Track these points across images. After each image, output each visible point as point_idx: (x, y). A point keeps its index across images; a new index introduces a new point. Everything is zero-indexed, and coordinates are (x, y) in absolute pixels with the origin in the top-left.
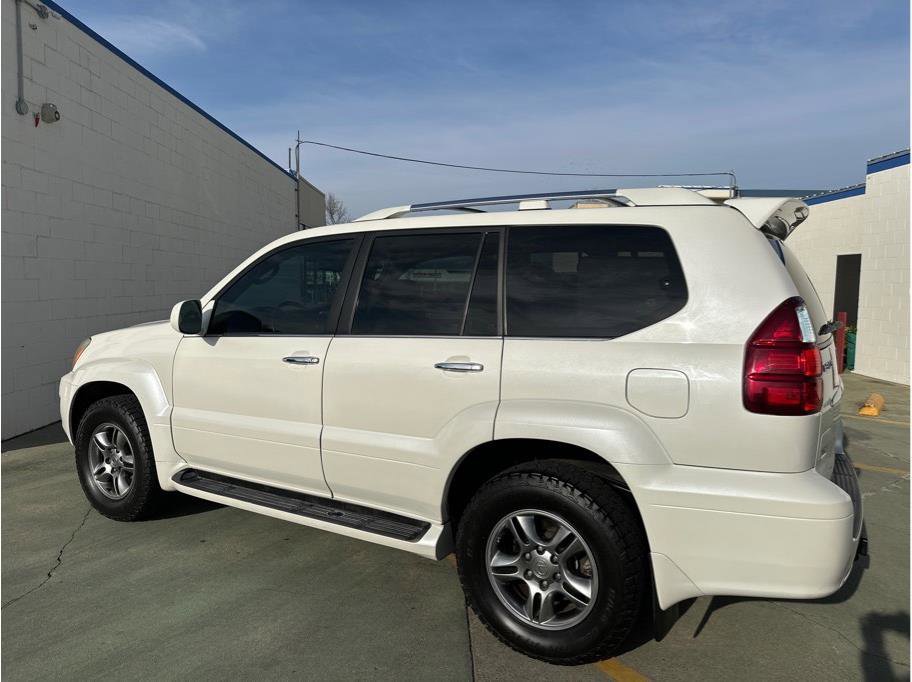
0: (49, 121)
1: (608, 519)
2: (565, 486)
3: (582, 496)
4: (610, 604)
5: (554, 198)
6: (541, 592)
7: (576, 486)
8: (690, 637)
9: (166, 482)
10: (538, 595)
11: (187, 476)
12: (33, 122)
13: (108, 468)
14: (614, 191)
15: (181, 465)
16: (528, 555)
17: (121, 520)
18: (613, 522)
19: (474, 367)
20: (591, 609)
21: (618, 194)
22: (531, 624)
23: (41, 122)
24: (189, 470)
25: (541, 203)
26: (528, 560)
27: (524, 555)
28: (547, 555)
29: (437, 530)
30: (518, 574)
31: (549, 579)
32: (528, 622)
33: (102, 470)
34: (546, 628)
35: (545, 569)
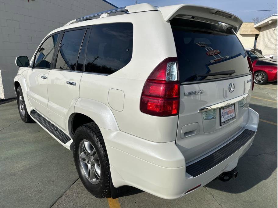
2: (92, 133)
3: (96, 138)
4: (102, 181)
7: (95, 134)
10: (90, 170)
11: (33, 112)
12: (28, 1)
14: (125, 7)
15: (32, 108)
16: (89, 156)
19: (74, 84)
20: (100, 179)
24: (34, 110)
27: (87, 155)
28: (92, 157)
29: (71, 141)
30: (86, 162)
31: (93, 165)
32: (87, 178)
33: (22, 107)
34: (91, 182)
35: (92, 162)
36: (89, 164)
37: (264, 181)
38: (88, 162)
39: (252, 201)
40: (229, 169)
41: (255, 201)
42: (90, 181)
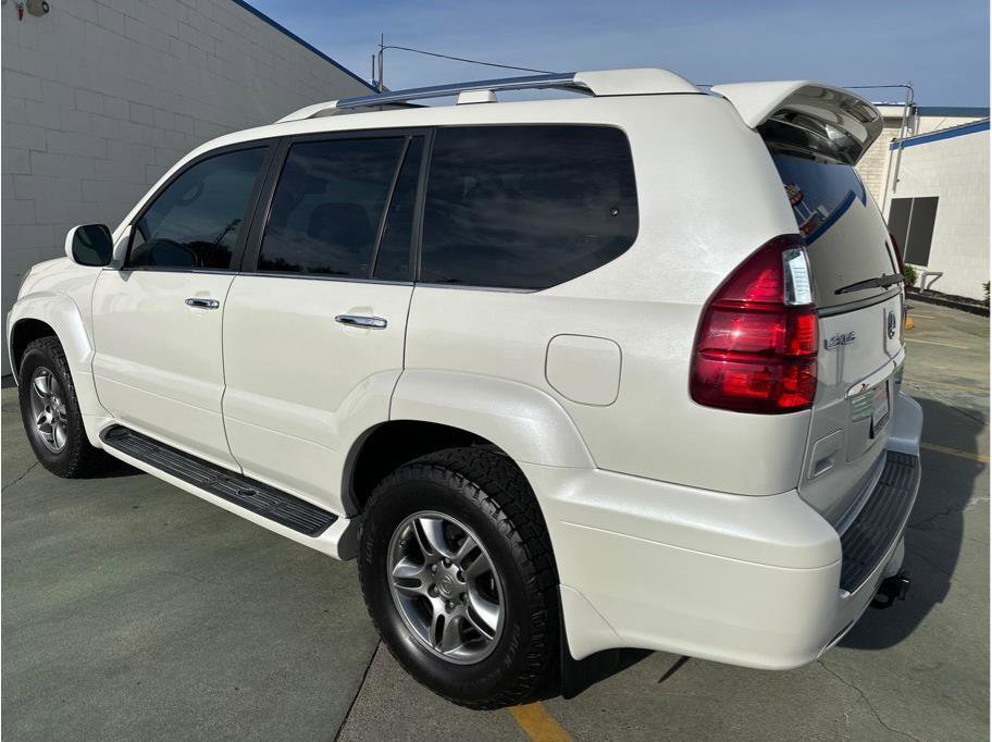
0: (36, 13)
1: (516, 534)
2: (470, 485)
3: (488, 500)
4: (515, 645)
5: (502, 87)
6: (445, 615)
7: (483, 488)
8: (656, 681)
9: (95, 440)
10: (441, 618)
11: (115, 433)
12: (16, 13)
13: (49, 417)
14: (572, 75)
15: (108, 421)
16: (435, 567)
17: (60, 476)
18: (522, 538)
19: (376, 323)
20: (496, 644)
21: (576, 79)
22: (433, 651)
23: (25, 12)
24: (117, 427)
25: (483, 95)
26: (435, 573)
27: (430, 566)
28: (455, 569)
29: (342, 524)
30: (423, 590)
31: (456, 599)
32: (430, 649)
33: (44, 419)
34: (448, 659)
35: (451, 587)
36: (436, 595)
37: (938, 605)
38: (431, 589)
39: (933, 666)
40: (893, 571)
41: (941, 664)
42: (440, 656)
